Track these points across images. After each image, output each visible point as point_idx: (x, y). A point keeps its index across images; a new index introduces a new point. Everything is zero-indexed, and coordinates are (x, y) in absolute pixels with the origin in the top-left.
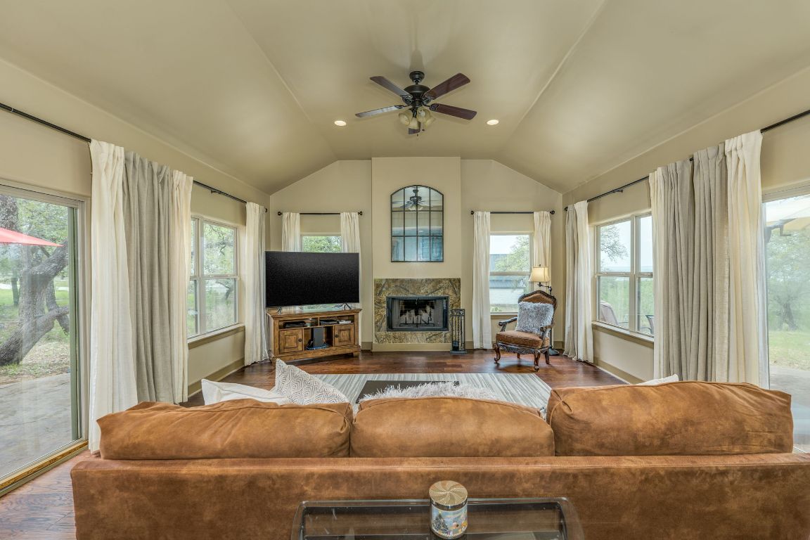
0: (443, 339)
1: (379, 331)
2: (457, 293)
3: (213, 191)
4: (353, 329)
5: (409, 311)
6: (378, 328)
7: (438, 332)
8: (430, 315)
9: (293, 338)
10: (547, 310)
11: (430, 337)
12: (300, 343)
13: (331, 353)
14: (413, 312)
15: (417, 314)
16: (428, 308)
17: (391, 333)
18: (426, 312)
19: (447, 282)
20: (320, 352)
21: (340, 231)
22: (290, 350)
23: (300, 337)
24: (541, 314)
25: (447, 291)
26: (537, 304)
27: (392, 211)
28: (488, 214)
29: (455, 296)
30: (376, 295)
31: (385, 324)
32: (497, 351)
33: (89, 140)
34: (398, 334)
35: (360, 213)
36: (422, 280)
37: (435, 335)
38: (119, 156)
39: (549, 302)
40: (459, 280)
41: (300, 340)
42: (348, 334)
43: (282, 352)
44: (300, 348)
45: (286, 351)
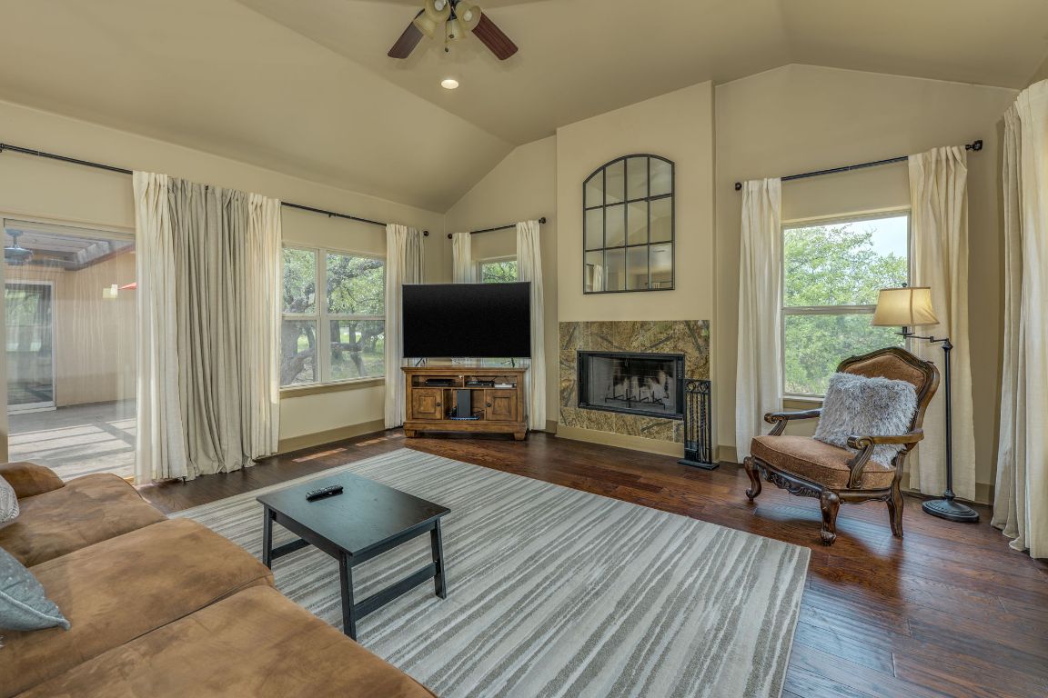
0: (674, 435)
1: (566, 405)
2: (703, 349)
3: (330, 214)
4: (514, 398)
5: (629, 378)
6: (564, 399)
7: (664, 420)
8: (666, 389)
9: (429, 400)
10: (894, 396)
11: (648, 428)
12: (438, 408)
13: (480, 429)
14: (635, 381)
15: (641, 384)
16: (662, 376)
17: (584, 412)
18: (658, 382)
19: (682, 326)
20: (464, 425)
21: (515, 251)
22: (425, 416)
23: (438, 400)
24: (878, 405)
25: (681, 345)
26: (872, 381)
27: (585, 210)
28: (775, 184)
29: (696, 354)
30: (562, 347)
31: (575, 396)
32: (754, 476)
33: (131, 173)
34: (595, 414)
35: (543, 221)
36: (634, 323)
37: (658, 424)
38: (162, 185)
39: (909, 378)
40: (706, 325)
41: (439, 405)
42: (506, 404)
43: (416, 416)
44: (438, 416)
45: (420, 416)
